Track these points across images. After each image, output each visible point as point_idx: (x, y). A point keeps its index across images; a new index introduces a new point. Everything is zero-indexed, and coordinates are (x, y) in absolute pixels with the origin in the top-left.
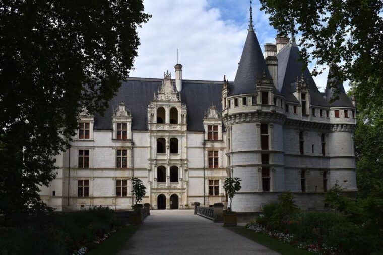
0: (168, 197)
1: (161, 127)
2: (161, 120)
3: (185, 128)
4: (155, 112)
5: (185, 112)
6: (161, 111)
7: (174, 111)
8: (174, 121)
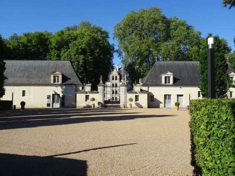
0: (115, 98)
1: (113, 81)
2: (113, 79)
3: (119, 81)
4: (112, 77)
5: (119, 77)
6: (113, 77)
7: (116, 77)
8: (116, 79)
